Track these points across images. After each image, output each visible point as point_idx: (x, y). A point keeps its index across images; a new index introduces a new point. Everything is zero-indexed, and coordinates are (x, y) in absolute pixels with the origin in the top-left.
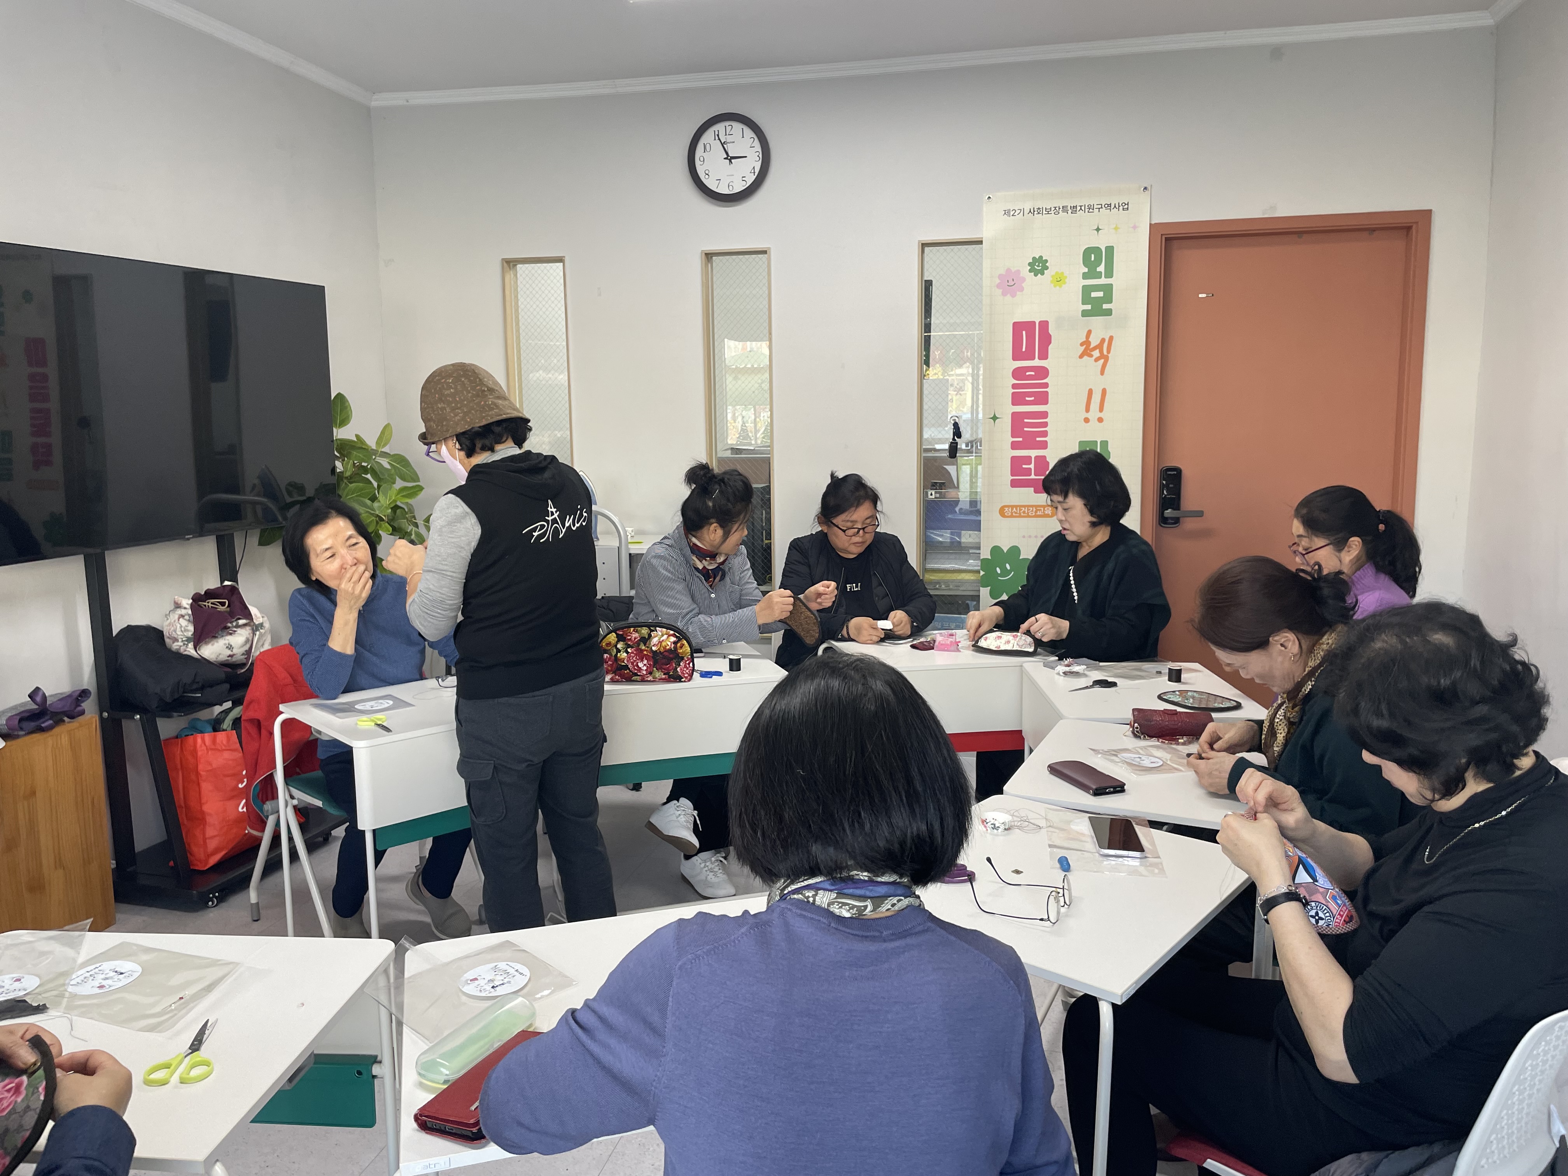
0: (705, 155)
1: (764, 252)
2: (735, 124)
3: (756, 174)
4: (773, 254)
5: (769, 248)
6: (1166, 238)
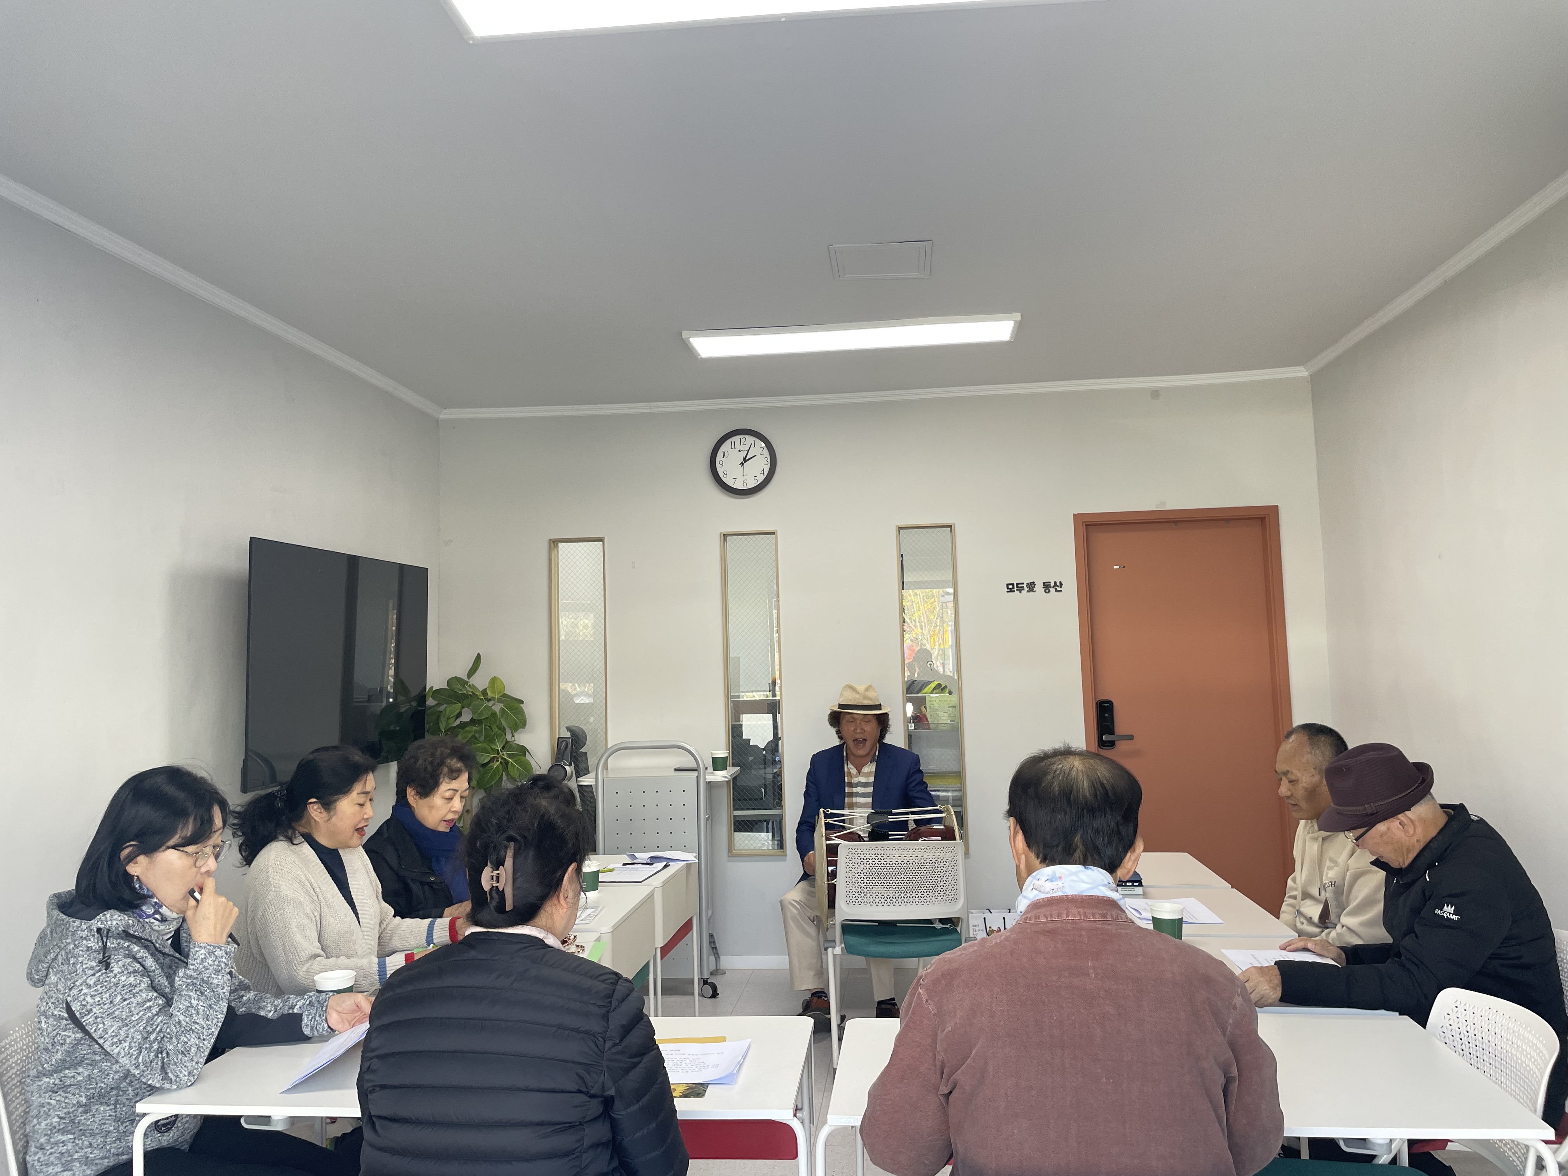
0: (723, 459)
1: (773, 533)
2: (747, 437)
3: (766, 474)
4: (779, 533)
5: (777, 530)
6: (1086, 525)
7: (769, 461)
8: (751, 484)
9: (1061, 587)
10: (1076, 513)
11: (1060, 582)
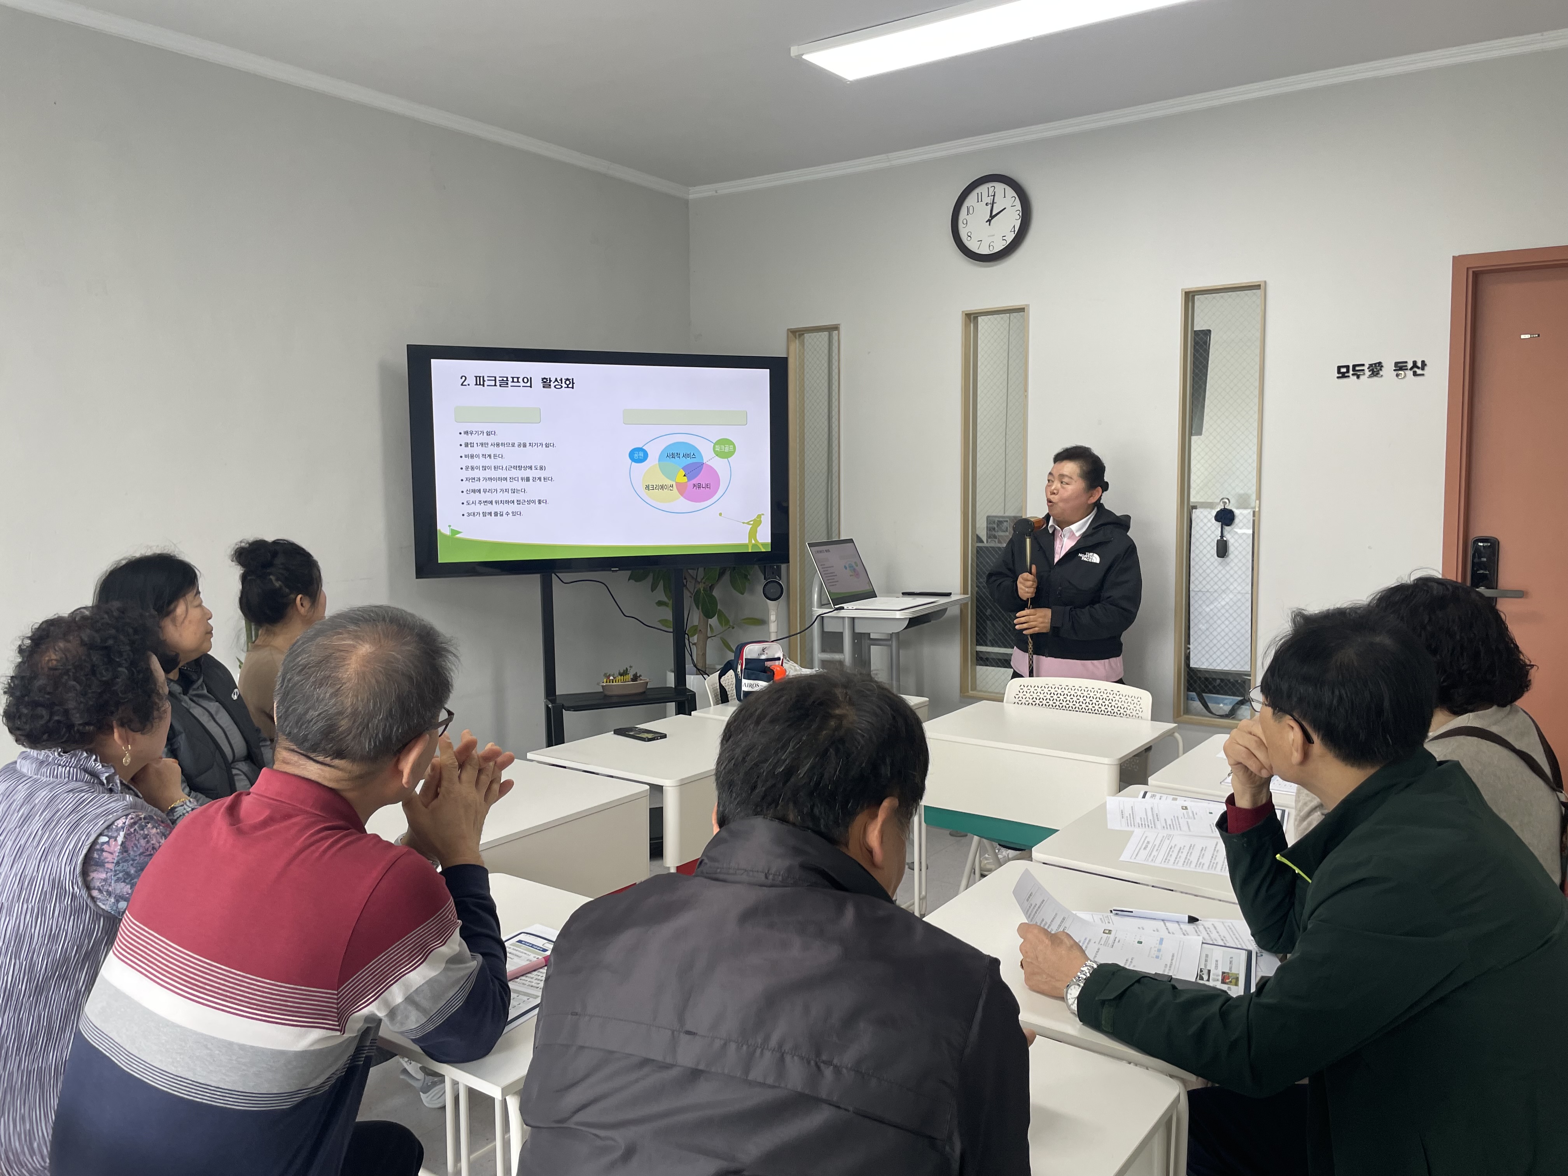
0: (967, 217)
1: (1022, 310)
2: (997, 185)
3: (1016, 232)
4: (1031, 311)
5: (1028, 306)
6: (1473, 272)
7: (1021, 214)
8: (999, 246)
9: (1423, 369)
10: (1457, 254)
11: (1423, 362)
